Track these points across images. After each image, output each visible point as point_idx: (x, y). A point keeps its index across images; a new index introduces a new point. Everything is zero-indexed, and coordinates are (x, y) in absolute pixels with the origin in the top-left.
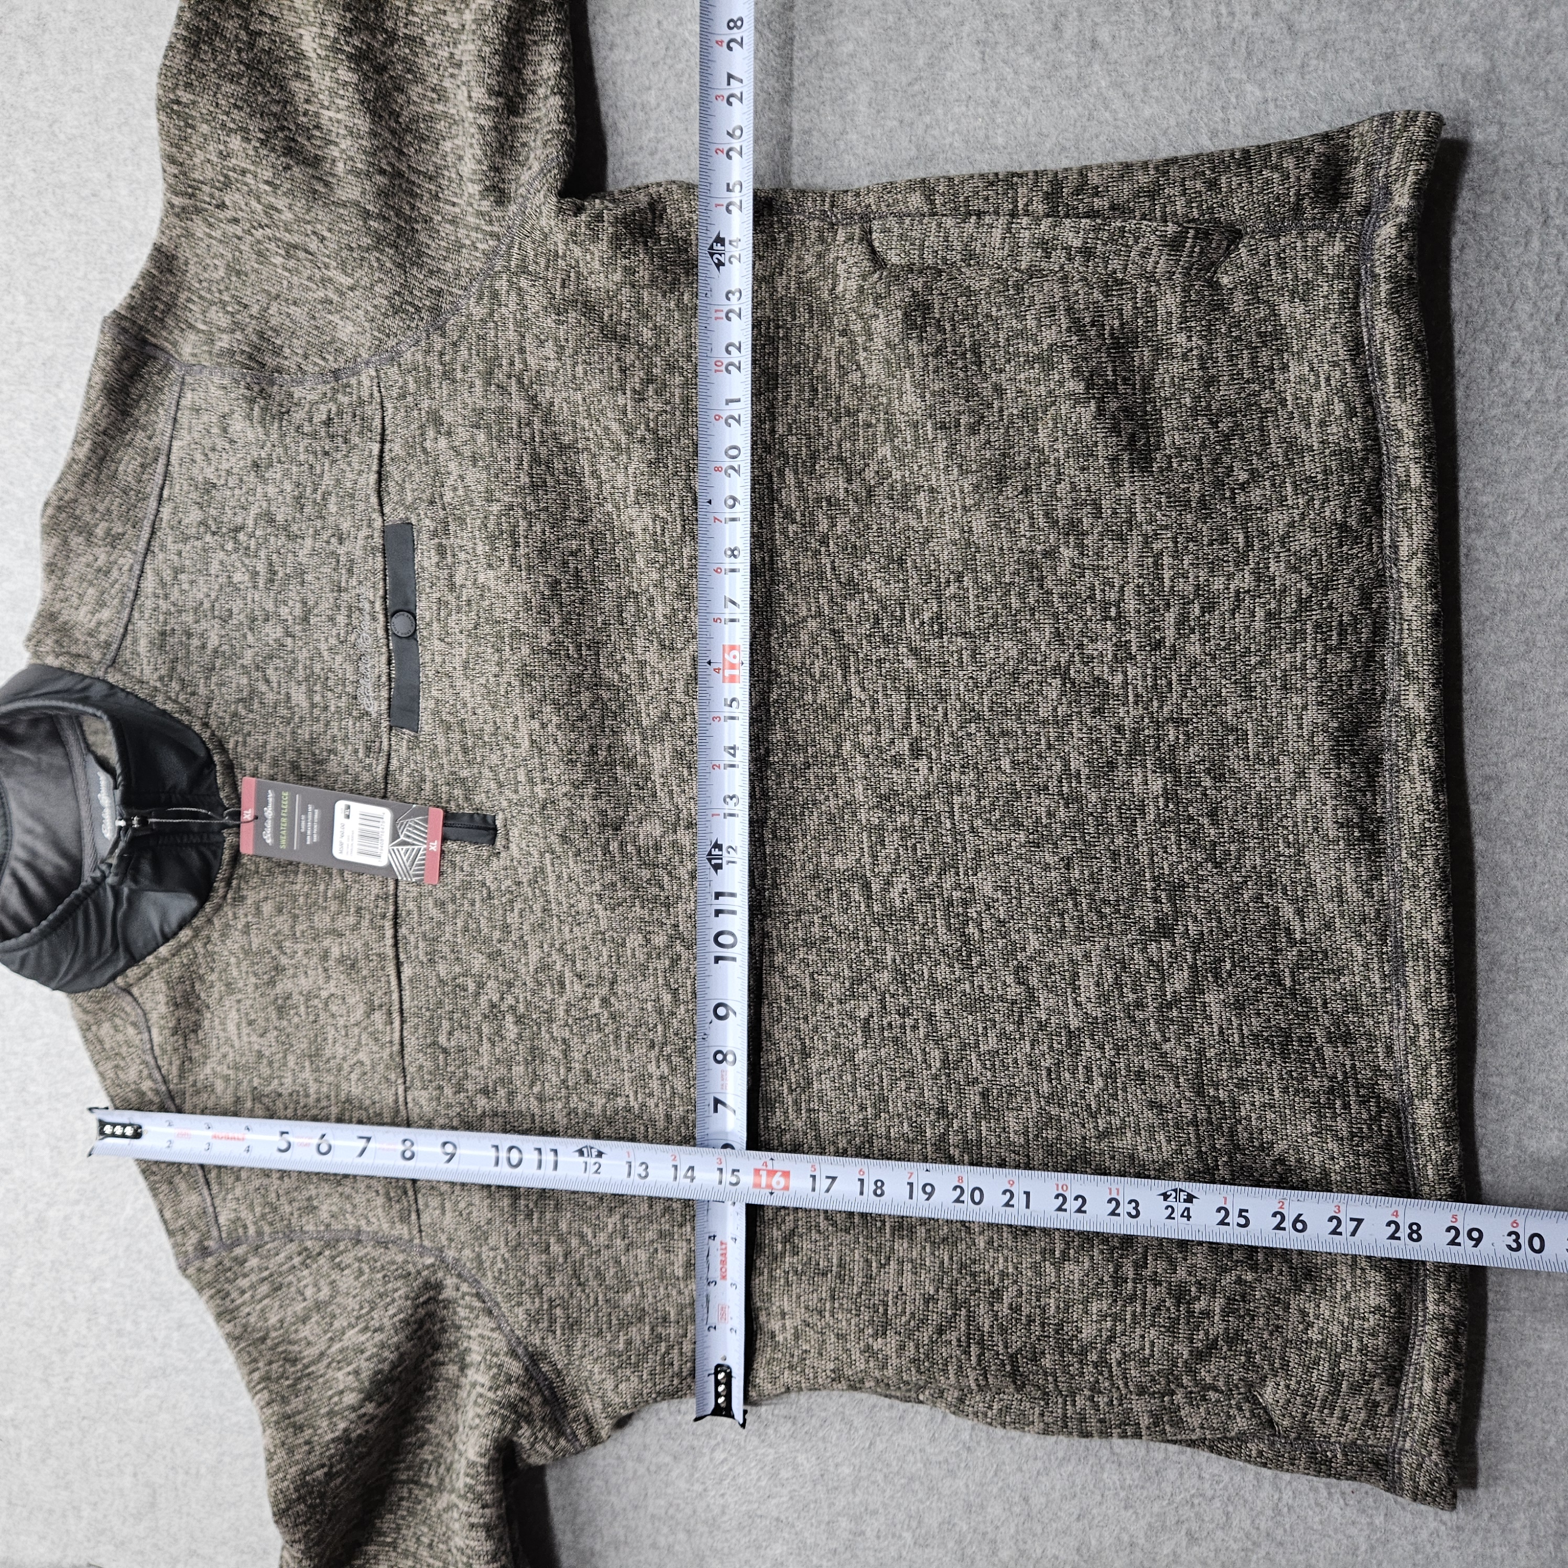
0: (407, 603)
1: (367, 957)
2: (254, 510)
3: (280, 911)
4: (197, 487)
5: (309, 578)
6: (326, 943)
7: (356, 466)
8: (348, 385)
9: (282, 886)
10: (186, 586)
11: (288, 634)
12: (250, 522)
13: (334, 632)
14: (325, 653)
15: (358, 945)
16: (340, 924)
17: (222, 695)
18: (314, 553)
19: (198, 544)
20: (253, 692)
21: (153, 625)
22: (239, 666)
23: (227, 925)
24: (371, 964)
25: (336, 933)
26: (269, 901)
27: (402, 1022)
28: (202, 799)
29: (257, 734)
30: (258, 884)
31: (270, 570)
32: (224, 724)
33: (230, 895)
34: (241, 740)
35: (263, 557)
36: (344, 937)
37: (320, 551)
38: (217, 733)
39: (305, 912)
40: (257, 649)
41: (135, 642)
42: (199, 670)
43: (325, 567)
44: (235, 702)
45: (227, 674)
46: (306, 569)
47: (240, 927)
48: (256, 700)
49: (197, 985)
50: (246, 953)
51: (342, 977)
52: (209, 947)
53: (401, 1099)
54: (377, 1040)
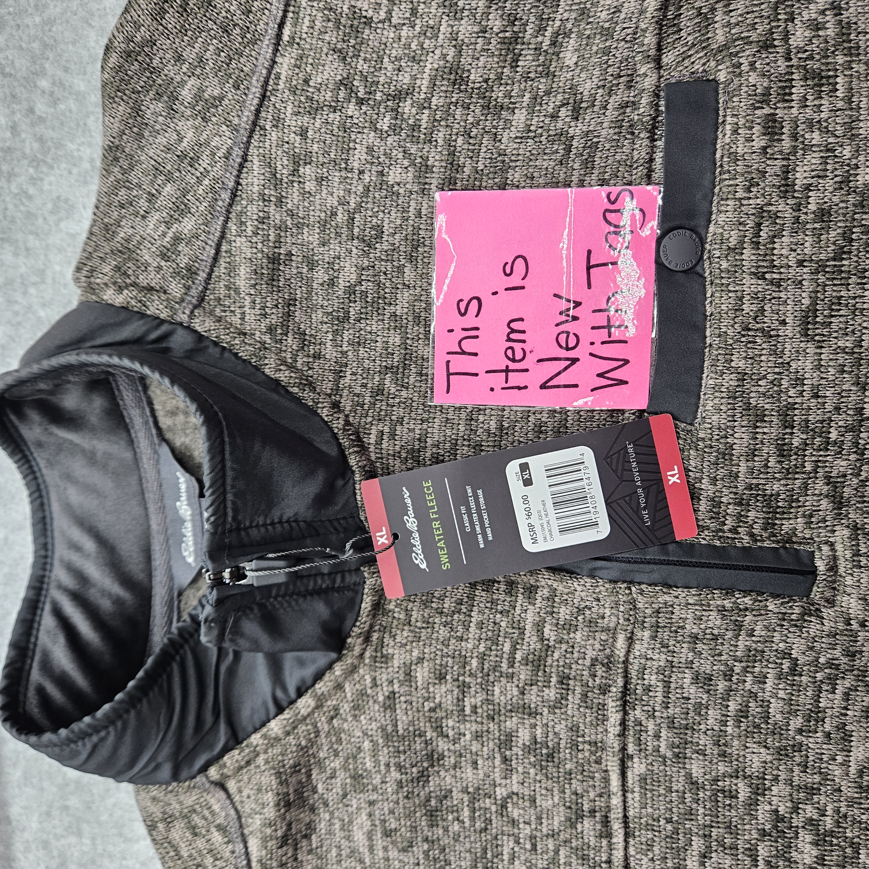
0: (691, 214)
1: (574, 746)
2: (432, 64)
3: (441, 678)
4: (338, 22)
5: (514, 176)
6: (510, 724)
9: (446, 643)
12: (424, 83)
15: (561, 728)
17: (360, 361)
18: (528, 134)
19: (335, 117)
21: (260, 246)
22: (388, 315)
23: (363, 694)
24: (580, 756)
25: (527, 711)
26: (426, 664)
27: (627, 835)
28: (336, 524)
29: (413, 422)
30: (410, 639)
31: (451, 164)
32: (362, 405)
33: (367, 654)
34: (386, 429)
35: (440, 142)
36: (538, 717)
37: (540, 131)
38: (351, 419)
39: (479, 680)
40: (419, 290)
41: (232, 270)
42: (325, 319)
43: (545, 157)
44: (379, 371)
45: (368, 328)
46: (512, 161)
47: (381, 699)
48: (414, 370)
49: (315, 773)
50: (387, 737)
51: (532, 771)
52: (336, 722)
54: (584, 858)
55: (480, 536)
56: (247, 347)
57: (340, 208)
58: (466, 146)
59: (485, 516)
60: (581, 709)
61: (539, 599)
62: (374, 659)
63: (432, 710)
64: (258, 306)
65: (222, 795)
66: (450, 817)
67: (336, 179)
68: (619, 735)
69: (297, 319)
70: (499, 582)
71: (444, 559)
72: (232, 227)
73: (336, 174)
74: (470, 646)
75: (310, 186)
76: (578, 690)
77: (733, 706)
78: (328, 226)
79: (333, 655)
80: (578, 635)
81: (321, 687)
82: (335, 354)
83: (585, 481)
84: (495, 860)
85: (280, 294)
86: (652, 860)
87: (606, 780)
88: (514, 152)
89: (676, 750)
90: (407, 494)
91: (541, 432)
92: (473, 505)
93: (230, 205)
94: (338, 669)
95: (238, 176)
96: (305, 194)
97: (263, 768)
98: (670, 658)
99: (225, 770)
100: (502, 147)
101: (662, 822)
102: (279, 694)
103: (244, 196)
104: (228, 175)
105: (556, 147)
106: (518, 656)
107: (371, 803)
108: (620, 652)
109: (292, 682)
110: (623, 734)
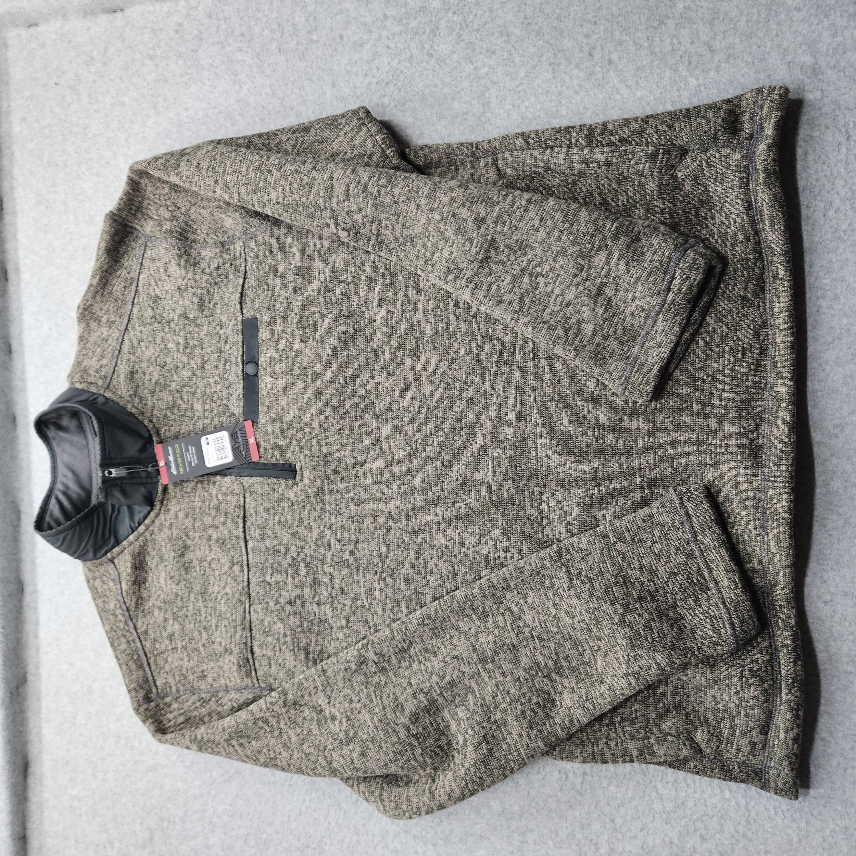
0: (254, 358)
1: (230, 538)
2: (178, 312)
3: (187, 516)
4: (151, 299)
5: (205, 346)
6: (210, 532)
7: (231, 290)
8: (228, 249)
9: (188, 503)
10: (143, 349)
11: (194, 375)
12: (176, 318)
13: (217, 373)
14: (212, 384)
15: (226, 532)
16: (217, 521)
17: (159, 406)
18: (208, 333)
19: (151, 327)
20: (175, 404)
21: (127, 368)
22: (168, 390)
23: (161, 524)
24: (232, 542)
25: (215, 526)
26: (182, 511)
27: (249, 571)
28: (147, 459)
29: (176, 426)
30: (177, 503)
31: (186, 342)
32: (160, 420)
33: (163, 508)
34: (167, 429)
35: (182, 336)
36: (219, 528)
37: (211, 332)
38: (156, 425)
39: (199, 516)
40: (178, 382)
41: (118, 376)
42: (148, 392)
43: (214, 340)
44: (165, 409)
45: (162, 395)
46: (204, 341)
47: (167, 525)
48: (176, 408)
49: (147, 558)
50: (170, 540)
51: (218, 549)
52: (153, 536)
53: (247, 611)
54: (235, 580)
55: (193, 462)
56: (122, 402)
57: (153, 356)
58: (190, 337)
59: (195, 455)
60: (231, 524)
61: (217, 486)
62: (165, 510)
63: (185, 529)
64: (126, 388)
65: (112, 566)
66: (193, 570)
67: (151, 347)
69: (139, 392)
71: (182, 470)
72: (119, 362)
73: (151, 345)
74: (196, 504)
76: (230, 517)
77: (277, 519)
78: (149, 362)
79: (149, 508)
80: (229, 497)
81: (147, 521)
82: (151, 404)
83: (226, 443)
84: (208, 586)
85: (134, 384)
86: (257, 578)
87: (241, 550)
88: (205, 339)
89: (261, 537)
91: (215, 427)
92: (191, 451)
93: (118, 355)
94: (152, 514)
95: (121, 346)
96: (142, 351)
97: (127, 554)
98: (256, 503)
99: (113, 555)
101: (259, 564)
102: (132, 525)
103: (123, 352)
104: (118, 345)
105: (216, 337)
106: (211, 507)
107: (166, 566)
108: (242, 502)
109: (136, 520)
110: (244, 531)
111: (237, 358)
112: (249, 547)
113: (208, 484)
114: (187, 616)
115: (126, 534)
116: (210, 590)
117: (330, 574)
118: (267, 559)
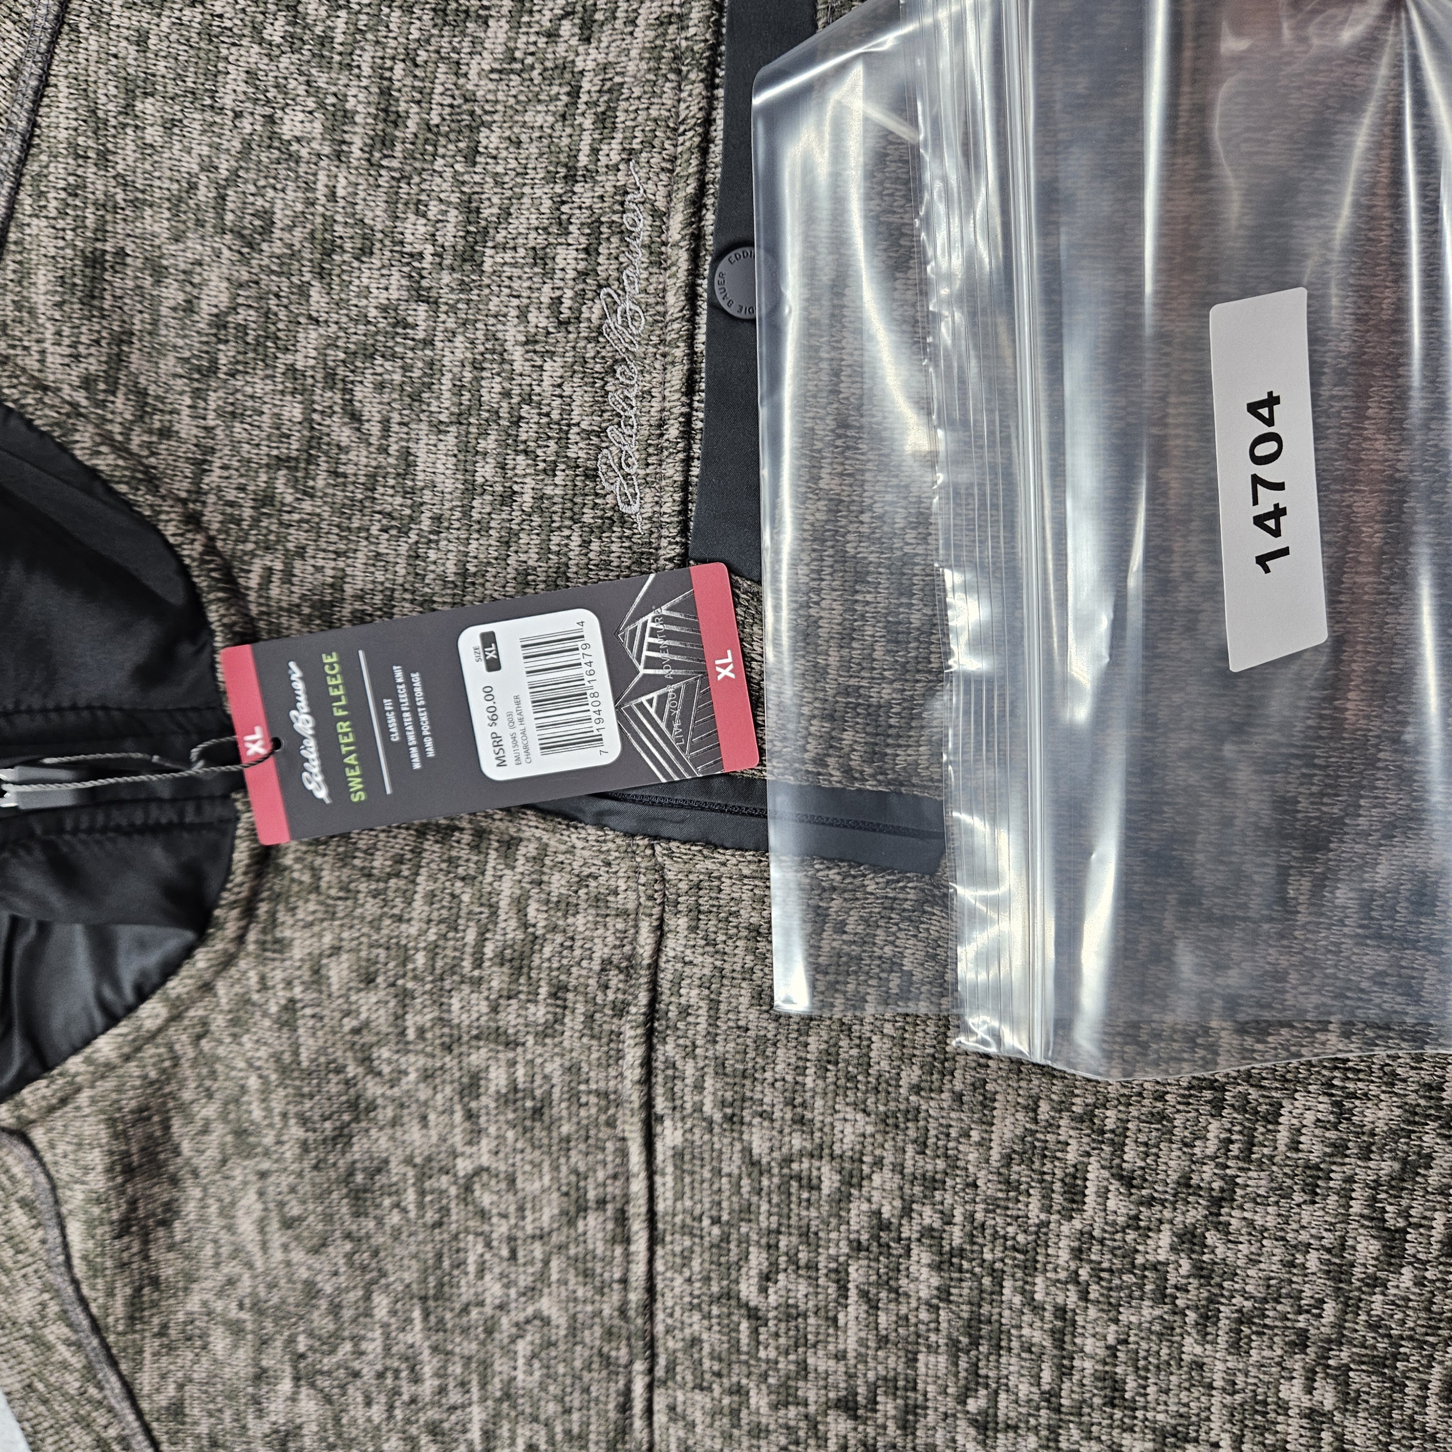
1: (574, 1097)
3: (369, 980)
5: (490, 139)
6: (477, 1058)
9: (376, 924)
11: (421, 295)
13: (546, 294)
14: (517, 354)
15: (554, 1068)
17: (235, 446)
18: (511, 64)
19: (194, 15)
20: (315, 442)
21: (69, 235)
22: (281, 368)
23: (245, 1001)
24: (583, 1113)
25: (502, 1038)
26: (344, 957)
27: (653, 1241)
28: (180, 718)
29: (321, 555)
30: (319, 915)
31: (386, 111)
32: (238, 521)
33: (252, 936)
34: (278, 566)
35: (366, 71)
36: (520, 1049)
37: (529, 60)
38: (219, 544)
39: (428, 987)
40: (334, 327)
41: (24, 275)
42: (180, 371)
43: (539, 108)
44: (268, 465)
45: (249, 390)
46: (486, 112)
47: (274, 1009)
48: (324, 466)
49: (176, 1124)
50: (284, 1070)
51: (510, 1135)
52: (205, 1045)
53: (638, 1406)
54: (587, 1274)
55: (414, 750)
56: (47, 411)
57: (202, 176)
58: (408, 81)
59: (424, 717)
60: (585, 1040)
61: (521, 861)
62: (262, 944)
63: (356, 1031)
64: (66, 341)
65: (23, 1151)
66: (387, 1202)
67: (196, 125)
68: (639, 1082)
69: (133, 368)
70: (461, 830)
71: (356, 784)
72: (25, 199)
73: (197, 116)
74: (413, 931)
75: (152, 135)
76: (581, 1008)
77: (814, 1044)
78: (184, 207)
80: (580, 920)
81: (176, 986)
82: (195, 431)
83: (585, 668)
84: (456, 1272)
85: (105, 323)
86: (689, 1280)
87: (623, 1154)
88: (490, 97)
89: (729, 1111)
90: (296, 673)
91: (527, 584)
92: (404, 697)
93: (22, 161)
94: (202, 959)
95: (34, 111)
96: (146, 149)
97: (87, 1111)
98: (718, 963)
99: (24, 1111)
100: (470, 87)
101: (706, 1222)
102: (108, 993)
103: (44, 146)
104: (17, 108)
105: (555, 89)
106: (489, 950)
107: (263, 1175)
108: (645, 951)
109: (128, 976)
110: (647, 1080)
111: (659, 216)
112: (661, 1148)
113: (475, 847)
114: (356, 1375)
115: (79, 1029)
116: (466, 1293)
117: (1061, 1312)
118: (747, 1212)
